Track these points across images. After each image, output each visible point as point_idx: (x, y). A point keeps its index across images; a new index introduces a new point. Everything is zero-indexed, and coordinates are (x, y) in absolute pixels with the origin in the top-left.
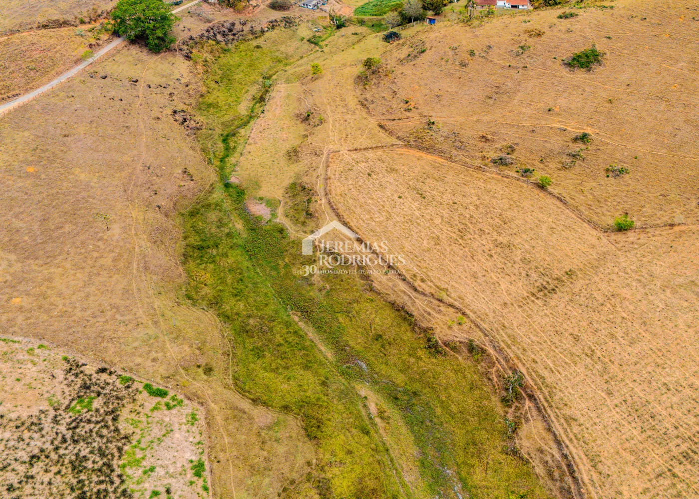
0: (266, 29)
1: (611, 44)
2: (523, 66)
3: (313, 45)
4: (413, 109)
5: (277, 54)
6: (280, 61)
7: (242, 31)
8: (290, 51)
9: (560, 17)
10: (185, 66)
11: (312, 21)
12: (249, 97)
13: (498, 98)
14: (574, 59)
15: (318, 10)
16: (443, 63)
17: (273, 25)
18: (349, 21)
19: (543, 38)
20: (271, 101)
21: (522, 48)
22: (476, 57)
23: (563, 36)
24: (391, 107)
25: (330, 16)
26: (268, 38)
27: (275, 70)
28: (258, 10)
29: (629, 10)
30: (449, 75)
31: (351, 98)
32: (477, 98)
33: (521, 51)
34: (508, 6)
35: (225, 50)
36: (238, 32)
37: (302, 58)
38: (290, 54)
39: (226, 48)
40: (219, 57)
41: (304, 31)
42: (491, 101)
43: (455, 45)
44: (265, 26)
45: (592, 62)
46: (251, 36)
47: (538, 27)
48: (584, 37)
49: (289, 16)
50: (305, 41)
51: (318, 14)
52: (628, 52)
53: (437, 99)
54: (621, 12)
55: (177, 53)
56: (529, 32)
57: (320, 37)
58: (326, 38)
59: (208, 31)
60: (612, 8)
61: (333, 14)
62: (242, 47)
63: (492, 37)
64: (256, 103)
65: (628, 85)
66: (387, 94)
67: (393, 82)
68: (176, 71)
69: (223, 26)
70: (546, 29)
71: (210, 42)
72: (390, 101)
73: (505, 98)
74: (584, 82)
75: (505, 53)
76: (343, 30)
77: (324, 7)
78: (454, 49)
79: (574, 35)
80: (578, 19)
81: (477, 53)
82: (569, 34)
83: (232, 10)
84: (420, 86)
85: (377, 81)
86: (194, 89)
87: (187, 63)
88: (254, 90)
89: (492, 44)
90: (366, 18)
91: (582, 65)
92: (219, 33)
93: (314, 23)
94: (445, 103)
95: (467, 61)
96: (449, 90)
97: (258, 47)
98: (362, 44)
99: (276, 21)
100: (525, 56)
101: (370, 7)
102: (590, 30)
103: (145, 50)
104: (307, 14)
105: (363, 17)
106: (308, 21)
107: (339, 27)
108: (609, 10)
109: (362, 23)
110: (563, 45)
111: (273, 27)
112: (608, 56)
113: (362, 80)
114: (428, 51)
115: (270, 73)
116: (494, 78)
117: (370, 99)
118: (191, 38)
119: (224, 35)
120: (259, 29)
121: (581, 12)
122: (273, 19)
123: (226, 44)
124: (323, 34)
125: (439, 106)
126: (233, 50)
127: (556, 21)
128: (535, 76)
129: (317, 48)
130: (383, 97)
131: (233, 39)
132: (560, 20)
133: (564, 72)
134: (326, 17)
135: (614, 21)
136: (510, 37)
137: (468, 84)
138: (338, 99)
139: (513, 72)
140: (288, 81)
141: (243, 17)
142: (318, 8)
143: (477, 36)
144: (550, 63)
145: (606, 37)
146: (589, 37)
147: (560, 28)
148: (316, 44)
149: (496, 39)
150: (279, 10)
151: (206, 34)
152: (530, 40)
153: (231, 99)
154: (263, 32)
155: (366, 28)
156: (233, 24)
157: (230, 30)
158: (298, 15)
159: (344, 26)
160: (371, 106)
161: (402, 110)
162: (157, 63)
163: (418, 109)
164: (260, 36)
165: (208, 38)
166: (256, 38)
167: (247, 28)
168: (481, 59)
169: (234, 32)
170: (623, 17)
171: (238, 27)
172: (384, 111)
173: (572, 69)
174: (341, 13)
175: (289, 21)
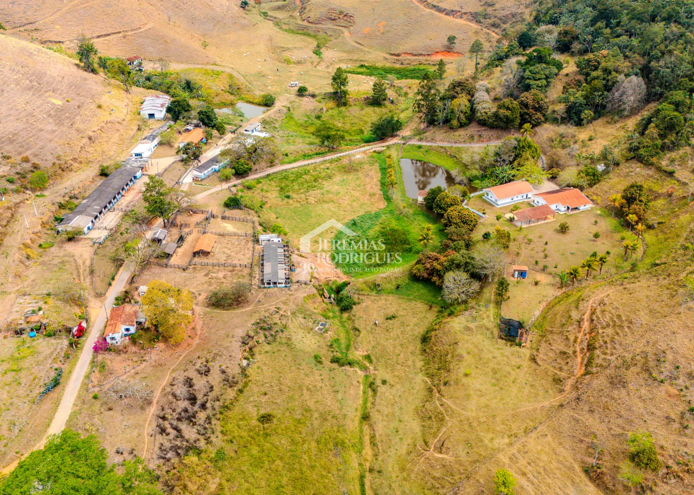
0: (245, 362)
3: (348, 368)
7: (212, 388)
11: (300, 311)
15: (295, 286)
17: (250, 349)
18: (356, 290)
26: (264, 383)
36: (206, 395)
39: (214, 450)
44: (239, 358)
46: (231, 393)
49: (261, 316)
50: (326, 362)
51: (299, 294)
57: (336, 342)
59: (163, 430)
69: (175, 396)
76: (359, 312)
77: (298, 278)
92: (180, 420)
97: (267, 418)
99: (249, 337)
111: (253, 353)
119: (190, 418)
120: (237, 369)
122: (243, 333)
123: (209, 441)
124: (337, 333)
126: (227, 447)
129: (359, 371)
134: (314, 296)
141: (189, 354)
142: (291, 281)
148: (350, 363)
151: (165, 441)
154: (244, 372)
155: (393, 298)
156: (189, 383)
157: (192, 399)
158: (273, 308)
159: (355, 304)
164: (246, 385)
166: (241, 391)
167: (215, 378)
169: (200, 398)
171: (200, 383)
174: (323, 275)
175: (266, 326)
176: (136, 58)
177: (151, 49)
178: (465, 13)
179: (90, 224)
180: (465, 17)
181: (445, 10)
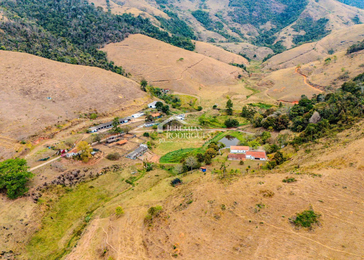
0: (101, 173)
1: (324, 207)
2: (260, 221)
3: (128, 184)
4: (178, 255)
5: (102, 192)
6: (103, 198)
7: (84, 175)
8: (112, 189)
9: (284, 181)
10: (31, 208)
11: (132, 167)
12: (70, 231)
13: (243, 250)
14: (297, 219)
15: (136, 160)
16: (203, 215)
17: (106, 171)
18: (155, 166)
19: (273, 199)
20: (85, 235)
21: (259, 206)
22: (226, 211)
23: (287, 198)
24: (163, 251)
25: (144, 163)
26: (100, 180)
27: (97, 205)
28: (99, 160)
29: (332, 179)
30: (206, 226)
31: (138, 237)
32: (226, 249)
33: (258, 209)
34: (253, 158)
35: (68, 191)
36: (81, 177)
37: (118, 195)
38: (111, 192)
39: (70, 188)
40: (62, 196)
41: (125, 175)
42: (237, 253)
43: (212, 199)
44: (100, 172)
45: (312, 222)
46: (89, 179)
47: (270, 189)
48: (303, 200)
49: (117, 164)
50: (124, 181)
51: (136, 162)
52: (338, 215)
53: (196, 248)
54: (327, 180)
55: (30, 198)
56: (263, 192)
57: (134, 178)
58: (139, 178)
59: (59, 178)
60: (320, 176)
61: (146, 161)
62: (81, 188)
63: (238, 194)
64: (74, 236)
65: (343, 246)
66: (162, 237)
67: (168, 227)
68: (23, 213)
69: (71, 173)
70: (275, 191)
71: (59, 186)
72: (163, 245)
73: (248, 251)
74: (308, 240)
75: (247, 209)
76: (150, 172)
77: (141, 158)
78: (211, 203)
79: (295, 198)
80: (296, 184)
81: (227, 208)
82: (292, 197)
83: (81, 162)
84: (185, 233)
85: (157, 225)
86: (31, 227)
87: (34, 205)
88: (76, 225)
89: (237, 201)
90: (165, 164)
91: (304, 225)
92: (67, 178)
93: (133, 168)
94: (203, 252)
95: (219, 215)
96: (206, 240)
97: (91, 187)
98: (157, 187)
99: (108, 168)
100: (261, 213)
101: (170, 156)
102: (306, 194)
103: (5, 198)
104: (129, 162)
105: (164, 164)
106: (129, 167)
107: (148, 170)
108: (318, 178)
109: (163, 167)
110: (288, 205)
111: (105, 172)
112: (323, 217)
113: (148, 222)
114: (194, 202)
115: (93, 208)
116: (239, 231)
117: (150, 240)
118: (45, 185)
119: (71, 179)
120: (96, 174)
121: (298, 178)
122: (107, 166)
123: (71, 186)
124: (137, 176)
125: (197, 254)
126: (75, 189)
127: (282, 184)
128: (270, 232)
129: (131, 186)
130: (159, 240)
131: (76, 182)
132: (284, 183)
133: (291, 229)
134: (141, 164)
135: (323, 187)
136: (250, 196)
137: (220, 235)
138: (128, 238)
139: (253, 227)
140: (103, 216)
141: (86, 166)
142: (137, 158)
143: (227, 193)
144: (280, 221)
145: (319, 201)
146: (307, 200)
147: (285, 190)
148: (131, 183)
149: (240, 197)
150: (113, 160)
151: (57, 180)
152: (264, 199)
153: (56, 234)
154: (98, 175)
155: (165, 171)
156: (79, 172)
157: (76, 176)
158: (123, 163)
159: (152, 170)
160: (150, 248)
161: (171, 255)
162: (11, 207)
163: (182, 255)
164: (95, 179)
165: (58, 183)
166: (93, 180)
167: (88, 174)
168: (229, 213)
169: (79, 176)
170: (329, 184)
171: (82, 173)
172: (158, 254)
173: (297, 227)
174: (151, 160)
175: (117, 167)
176: (167, 89)
177: (176, 87)
178: (321, 86)
179: (96, 130)
180: (321, 88)
181: (313, 84)
